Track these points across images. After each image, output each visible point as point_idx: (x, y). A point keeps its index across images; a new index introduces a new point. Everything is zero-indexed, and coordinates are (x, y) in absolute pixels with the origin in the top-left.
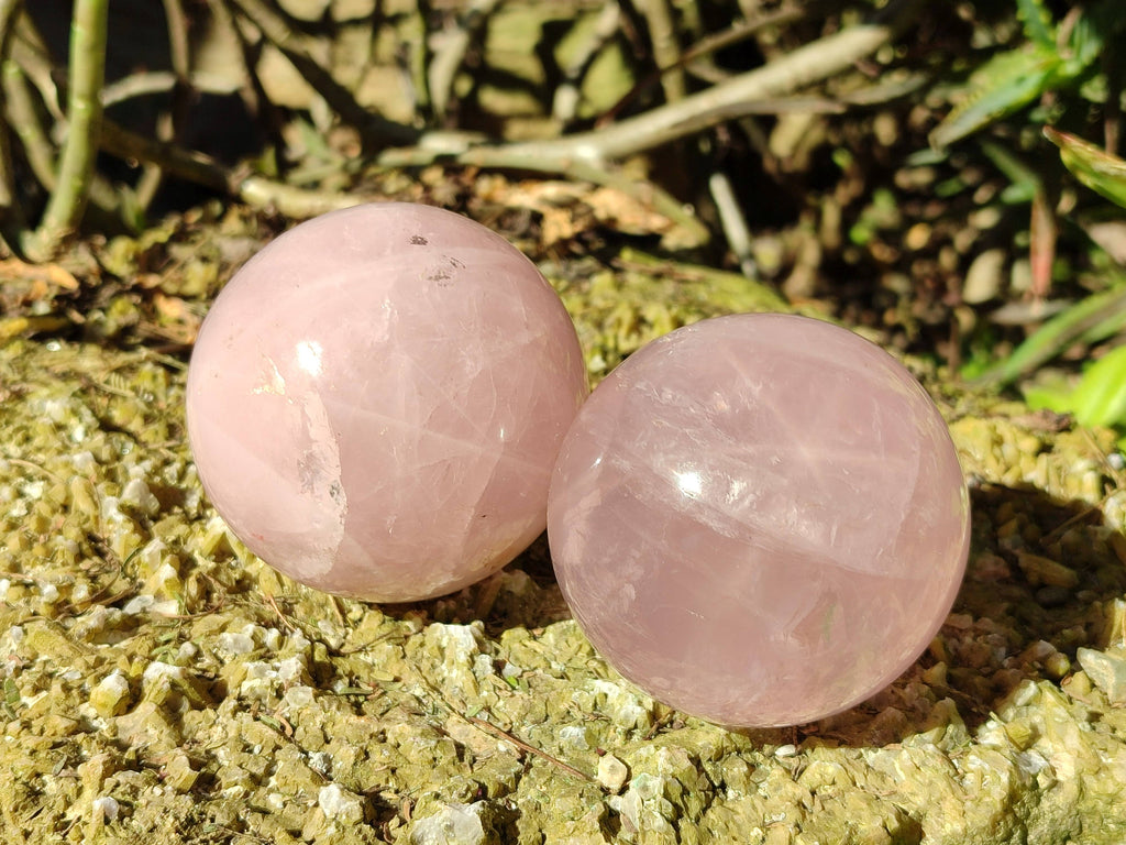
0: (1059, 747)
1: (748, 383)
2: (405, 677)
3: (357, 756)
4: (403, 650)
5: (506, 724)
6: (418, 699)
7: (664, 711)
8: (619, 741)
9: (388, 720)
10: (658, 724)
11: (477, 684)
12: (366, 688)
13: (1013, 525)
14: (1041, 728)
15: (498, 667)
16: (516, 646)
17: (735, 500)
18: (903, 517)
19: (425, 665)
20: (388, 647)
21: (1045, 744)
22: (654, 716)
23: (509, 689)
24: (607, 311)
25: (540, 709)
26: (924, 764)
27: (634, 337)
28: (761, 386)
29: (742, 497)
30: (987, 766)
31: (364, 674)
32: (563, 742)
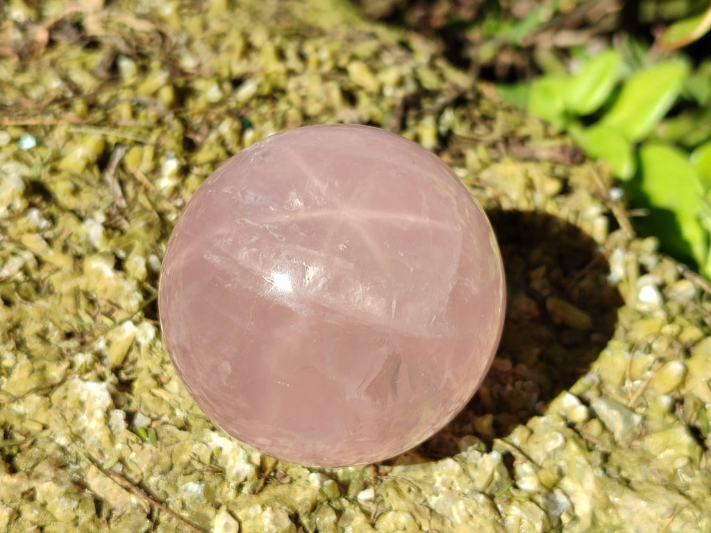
0: (578, 487)
1: (317, 183)
2: (52, 424)
3: (11, 517)
4: (50, 401)
5: (137, 475)
6: (63, 449)
7: (269, 463)
8: (231, 494)
9: (37, 477)
10: (265, 475)
11: (112, 438)
12: (19, 437)
13: (541, 271)
14: (565, 470)
15: (130, 417)
16: (146, 396)
17: (310, 284)
18: (451, 288)
19: (69, 415)
20: (36, 399)
21: (567, 483)
22: (260, 470)
23: (140, 442)
24: (221, 36)
25: (166, 460)
26: (476, 512)
27: (245, 62)
28: (327, 185)
29: (316, 282)
30: (524, 516)
31: (17, 425)
32: (186, 496)
